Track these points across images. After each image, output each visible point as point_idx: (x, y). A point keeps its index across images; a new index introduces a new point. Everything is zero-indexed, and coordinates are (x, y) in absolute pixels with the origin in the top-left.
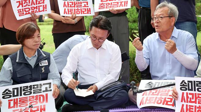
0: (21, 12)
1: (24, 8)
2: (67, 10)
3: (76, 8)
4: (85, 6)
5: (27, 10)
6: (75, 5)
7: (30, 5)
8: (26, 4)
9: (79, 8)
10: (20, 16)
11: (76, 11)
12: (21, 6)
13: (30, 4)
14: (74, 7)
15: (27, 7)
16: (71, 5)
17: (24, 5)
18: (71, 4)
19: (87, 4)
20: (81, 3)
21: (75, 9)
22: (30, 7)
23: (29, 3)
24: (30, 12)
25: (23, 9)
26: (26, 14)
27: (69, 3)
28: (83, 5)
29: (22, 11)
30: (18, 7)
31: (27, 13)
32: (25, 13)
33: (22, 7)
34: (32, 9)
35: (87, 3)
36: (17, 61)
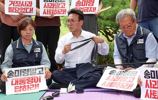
0: (11, 9)
3: (54, 9)
4: (62, 7)
5: (17, 9)
6: (54, 6)
7: (20, 6)
8: (17, 4)
9: (57, 9)
10: (9, 12)
11: (54, 11)
12: (12, 5)
15: (18, 7)
16: (50, 6)
19: (64, 6)
20: (59, 4)
23: (20, 4)
24: (19, 11)
25: (13, 8)
26: (15, 12)
27: (49, 4)
30: (9, 5)
31: (17, 11)
33: (14, 6)
34: (21, 9)
35: (64, 4)
36: (17, 47)
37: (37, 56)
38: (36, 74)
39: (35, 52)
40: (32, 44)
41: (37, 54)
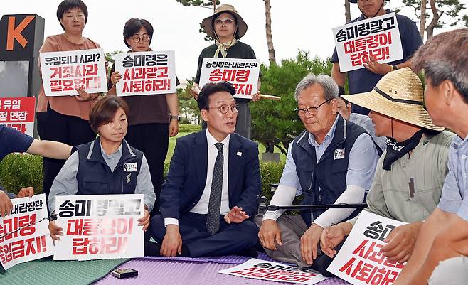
0: (56, 84)
1: (62, 79)
2: (129, 85)
3: (146, 80)
4: (162, 75)
5: (67, 83)
6: (144, 73)
7: (73, 76)
8: (66, 73)
9: (152, 80)
10: (53, 90)
11: (145, 84)
12: (58, 75)
13: (74, 74)
14: (143, 77)
15: (68, 78)
16: (137, 74)
17: (63, 75)
18: (138, 72)
19: (166, 72)
20: (156, 69)
21: (143, 82)
22: (72, 79)
23: (72, 72)
24: (73, 87)
25: (60, 81)
26: (66, 89)
27: (135, 71)
28: (158, 73)
29: (58, 83)
30: (52, 77)
31: (68, 87)
32: (63, 87)
33: (60, 77)
34: (76, 83)
35: (166, 69)
36: (88, 158)
37: (129, 181)
38: (124, 213)
39: (125, 170)
40: (121, 152)
41: (128, 177)
